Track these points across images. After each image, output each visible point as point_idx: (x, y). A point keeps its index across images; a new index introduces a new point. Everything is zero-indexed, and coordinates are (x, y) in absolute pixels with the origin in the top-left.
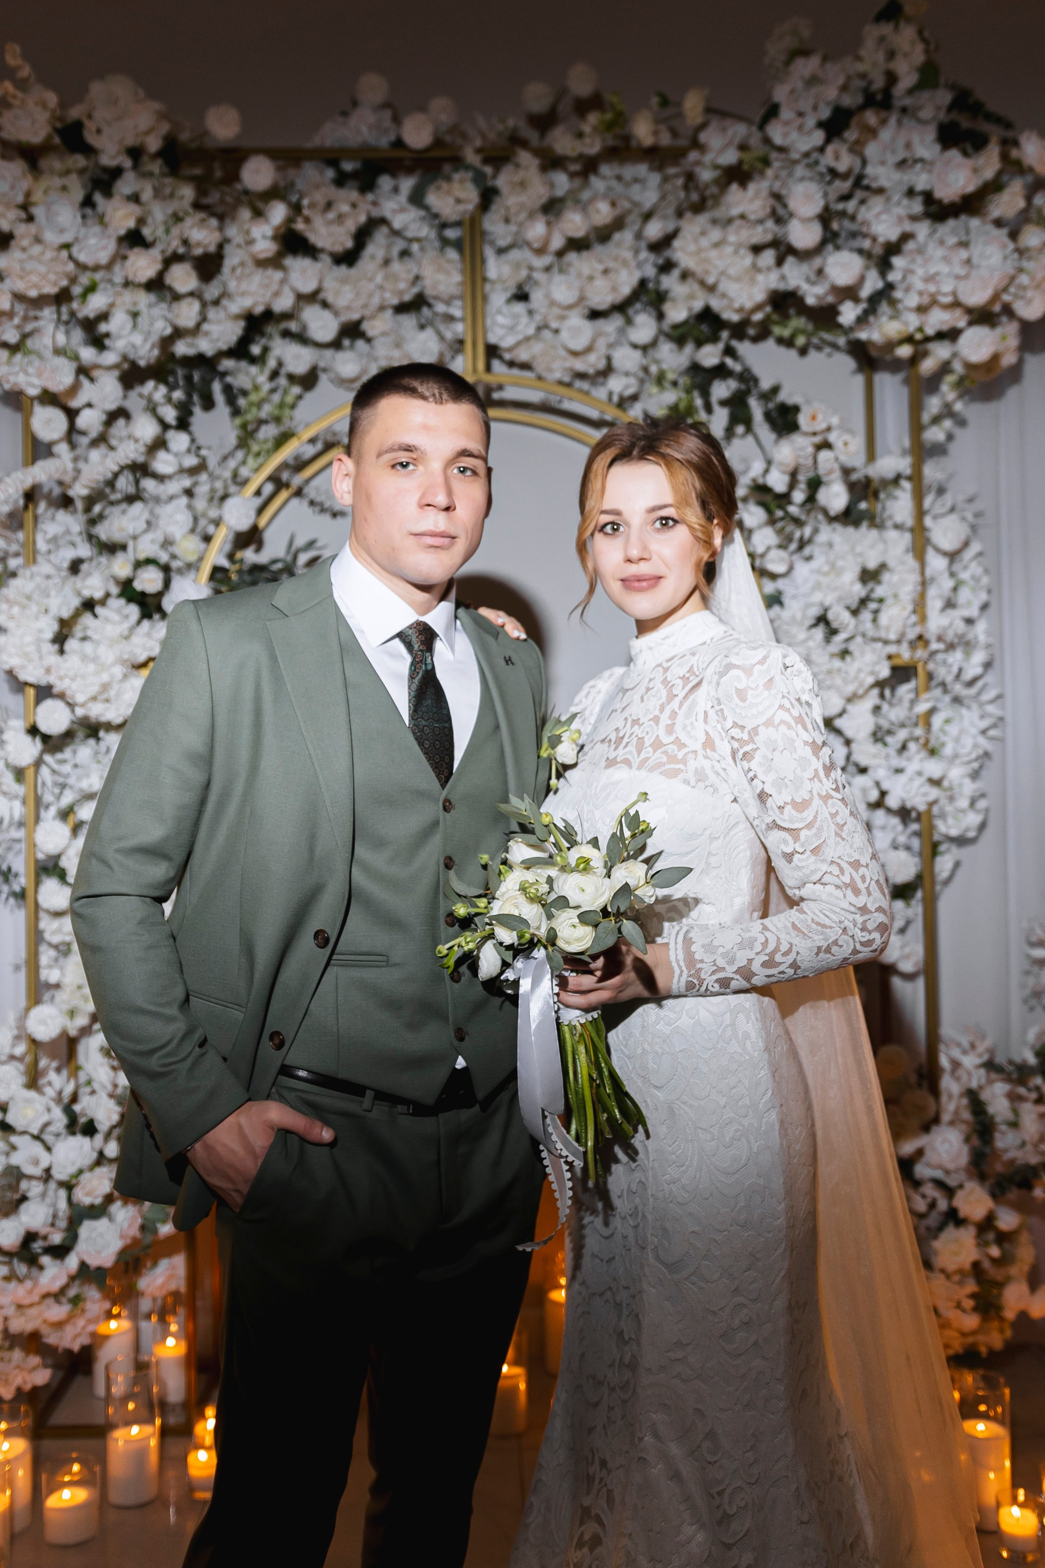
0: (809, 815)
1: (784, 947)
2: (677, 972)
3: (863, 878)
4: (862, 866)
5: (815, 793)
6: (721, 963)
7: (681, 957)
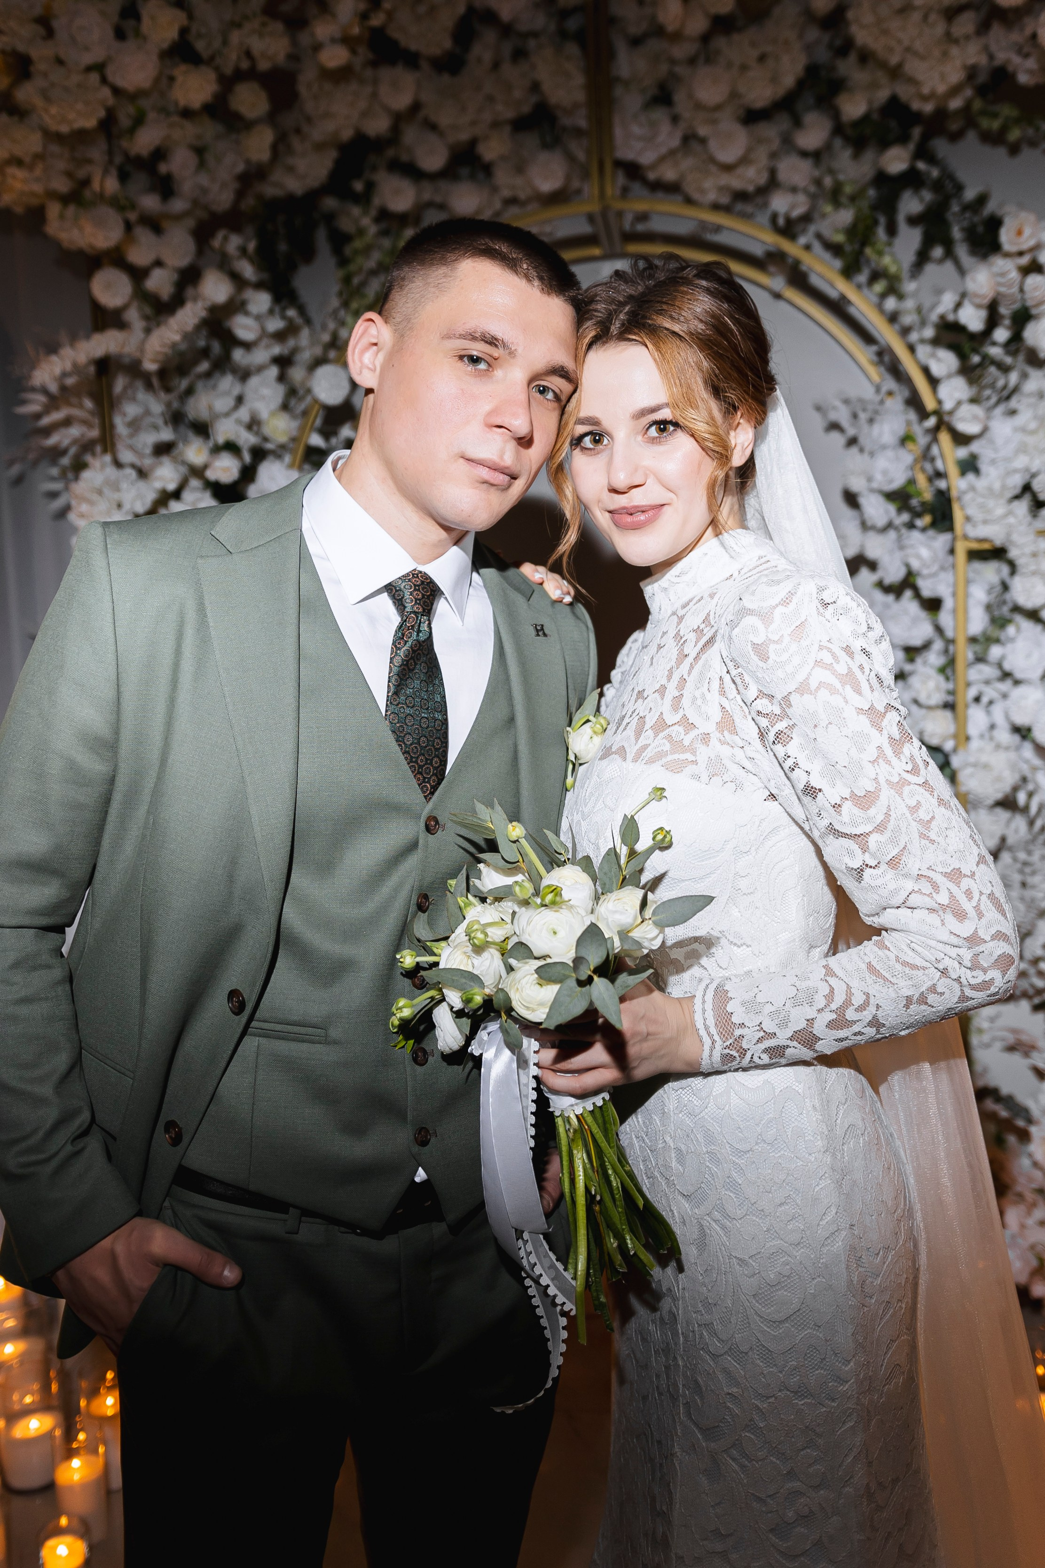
0: (877, 813)
1: (857, 1000)
2: (707, 1042)
3: (969, 893)
4: (965, 876)
5: (882, 780)
6: (770, 1027)
7: (711, 1022)
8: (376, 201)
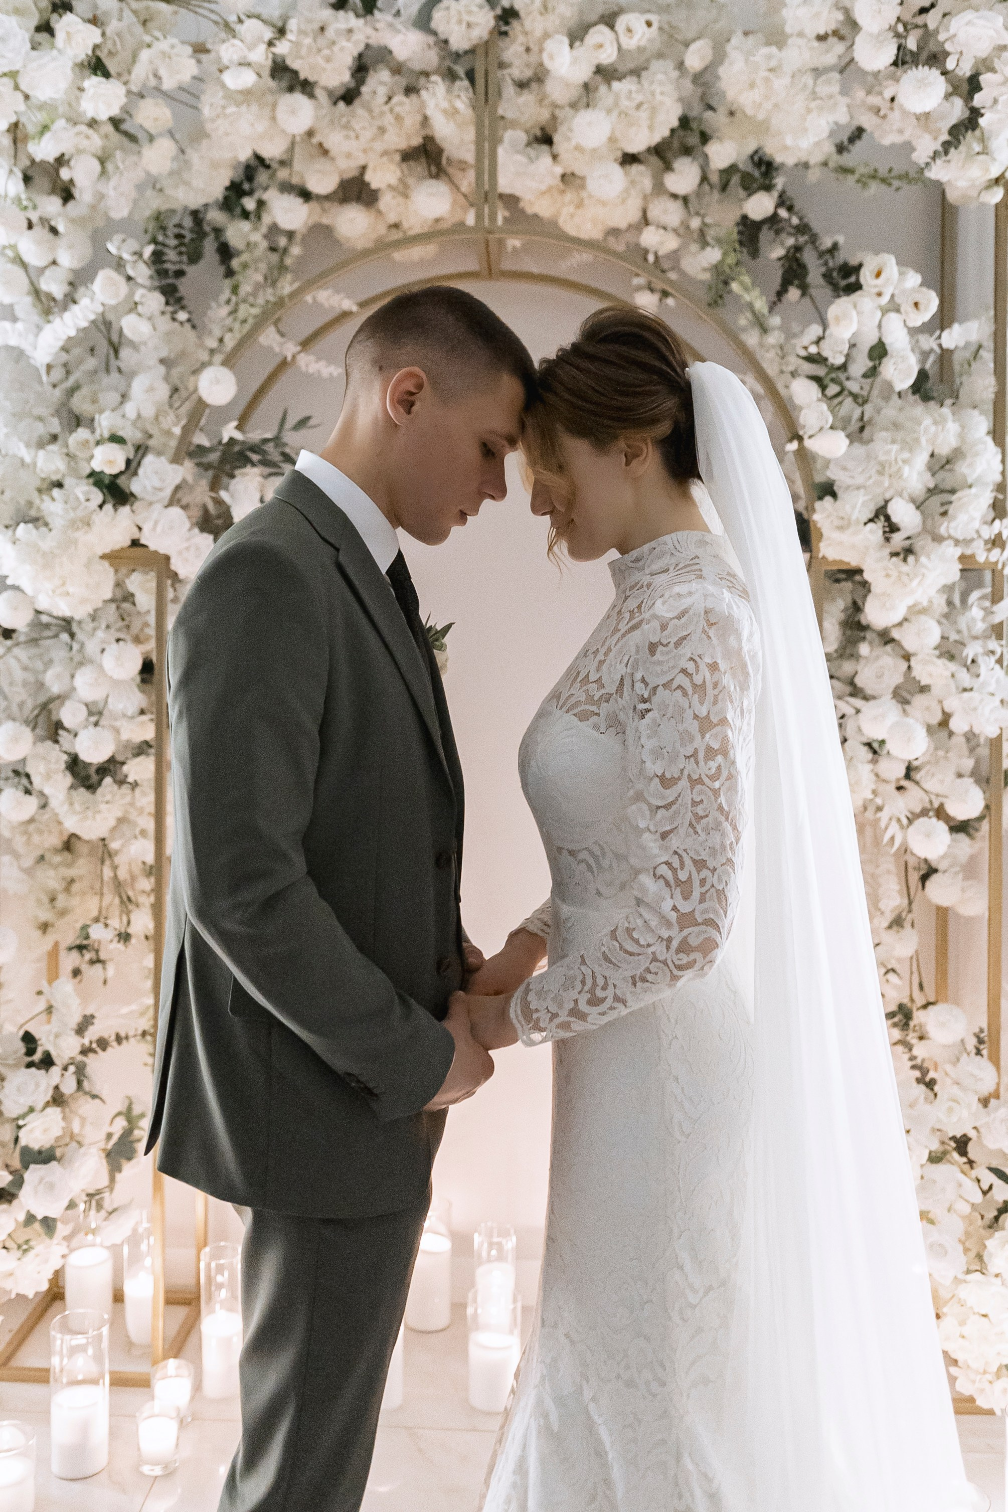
3: (703, 882)
8: (266, 219)
